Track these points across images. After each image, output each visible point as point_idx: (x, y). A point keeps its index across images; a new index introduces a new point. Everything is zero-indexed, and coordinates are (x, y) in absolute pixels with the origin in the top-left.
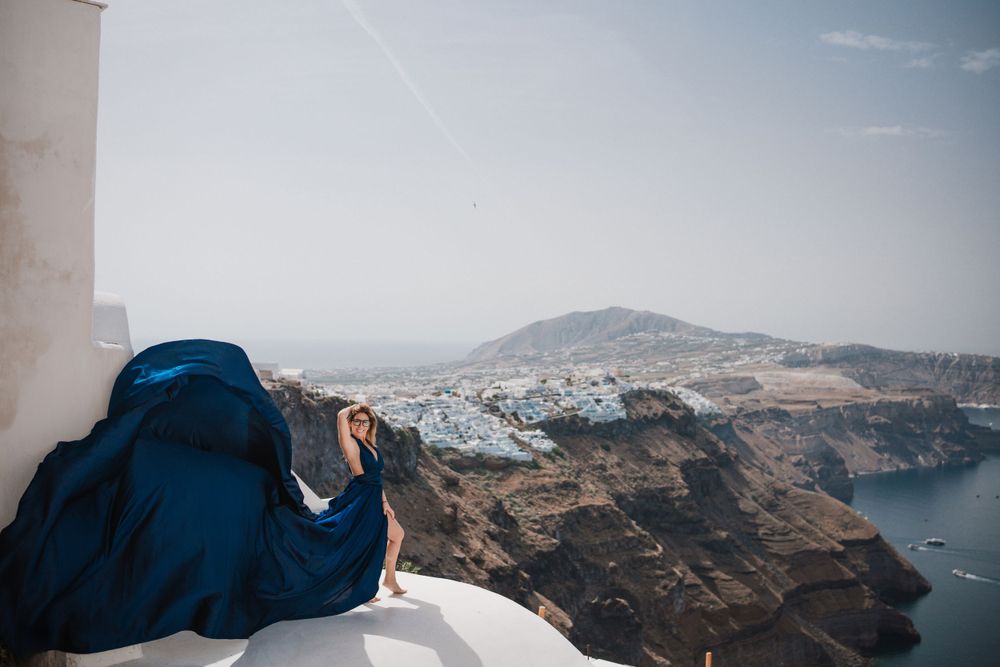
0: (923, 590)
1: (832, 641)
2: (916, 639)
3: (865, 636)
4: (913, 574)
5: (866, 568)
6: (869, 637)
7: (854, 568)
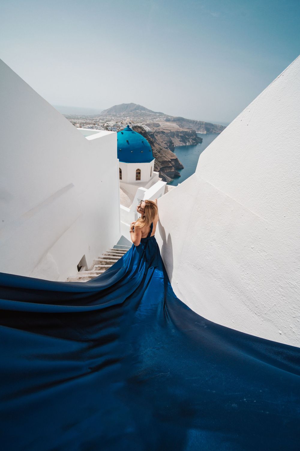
1: (167, 176)
2: (180, 176)
3: (172, 176)
4: (181, 166)
5: (174, 164)
6: (173, 176)
7: (172, 164)
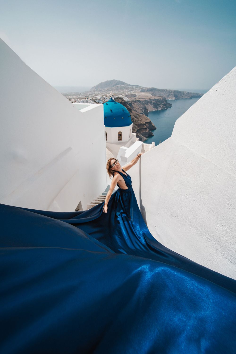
0: (155, 129)
1: (142, 136)
2: (153, 136)
4: (154, 127)
5: (148, 126)
6: (147, 136)
7: (146, 126)
